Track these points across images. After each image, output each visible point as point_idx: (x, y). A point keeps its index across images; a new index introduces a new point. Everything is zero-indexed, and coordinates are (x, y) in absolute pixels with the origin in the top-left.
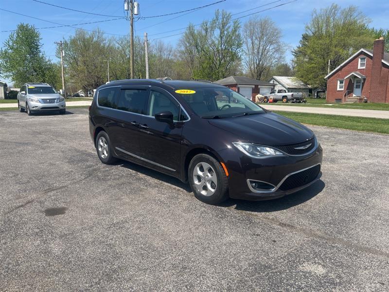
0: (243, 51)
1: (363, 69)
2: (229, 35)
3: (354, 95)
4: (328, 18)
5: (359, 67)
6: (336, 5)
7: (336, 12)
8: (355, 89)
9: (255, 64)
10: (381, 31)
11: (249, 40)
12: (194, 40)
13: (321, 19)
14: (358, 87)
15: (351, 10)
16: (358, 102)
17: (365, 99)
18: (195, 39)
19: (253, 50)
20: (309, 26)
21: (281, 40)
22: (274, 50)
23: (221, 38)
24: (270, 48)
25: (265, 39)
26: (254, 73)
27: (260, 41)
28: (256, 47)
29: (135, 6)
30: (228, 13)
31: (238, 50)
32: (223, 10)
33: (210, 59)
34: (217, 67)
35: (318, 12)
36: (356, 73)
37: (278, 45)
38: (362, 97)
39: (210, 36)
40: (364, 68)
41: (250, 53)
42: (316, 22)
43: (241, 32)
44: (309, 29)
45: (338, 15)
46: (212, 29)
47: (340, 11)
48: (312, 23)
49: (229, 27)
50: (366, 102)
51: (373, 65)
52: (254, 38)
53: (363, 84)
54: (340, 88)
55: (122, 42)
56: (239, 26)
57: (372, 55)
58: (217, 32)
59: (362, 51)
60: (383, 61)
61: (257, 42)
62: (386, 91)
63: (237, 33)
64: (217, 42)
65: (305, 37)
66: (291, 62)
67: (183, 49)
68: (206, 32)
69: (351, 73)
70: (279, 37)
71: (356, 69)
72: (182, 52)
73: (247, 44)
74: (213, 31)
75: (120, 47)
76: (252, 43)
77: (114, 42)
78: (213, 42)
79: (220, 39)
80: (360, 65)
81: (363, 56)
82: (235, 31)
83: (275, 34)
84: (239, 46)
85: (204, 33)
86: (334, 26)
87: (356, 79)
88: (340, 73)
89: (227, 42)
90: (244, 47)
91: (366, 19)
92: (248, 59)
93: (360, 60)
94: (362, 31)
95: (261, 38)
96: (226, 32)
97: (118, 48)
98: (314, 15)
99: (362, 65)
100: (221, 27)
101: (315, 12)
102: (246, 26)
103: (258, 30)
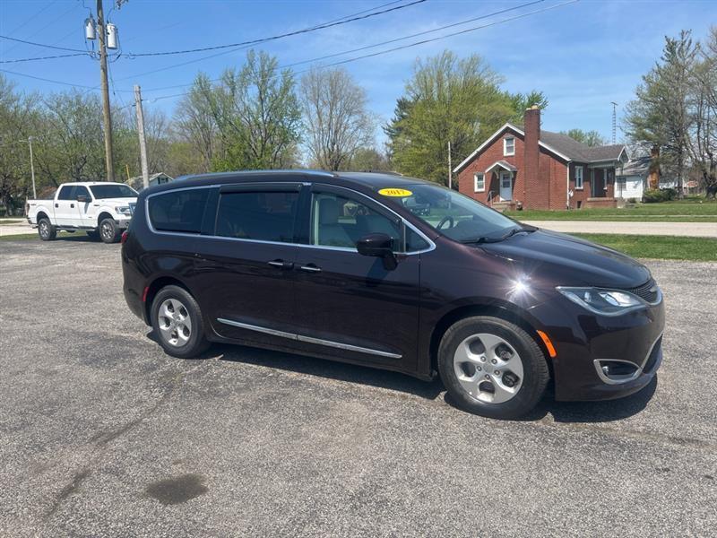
0: (302, 125)
1: (512, 156)
2: (277, 97)
3: (501, 199)
4: (440, 74)
5: (505, 154)
6: (451, 52)
7: (451, 63)
8: (502, 189)
9: (326, 149)
10: (519, 97)
11: (313, 107)
12: (209, 102)
13: (429, 74)
14: (506, 185)
15: (474, 61)
16: (509, 210)
17: (519, 204)
18: (211, 102)
19: (321, 124)
20: (412, 84)
21: (368, 108)
22: (355, 125)
23: (262, 101)
24: (351, 121)
25: (339, 105)
26: (325, 166)
27: (331, 110)
28: (325, 118)
29: (109, 31)
30: (271, 56)
31: (294, 123)
32: (262, 52)
33: (243, 138)
34: (259, 154)
35: (424, 62)
36: (502, 163)
37: (362, 117)
38: (514, 202)
39: (241, 97)
40: (513, 154)
41: (316, 129)
42: (422, 79)
43: (296, 90)
44: (411, 90)
45: (455, 68)
46: (244, 84)
47: (456, 62)
48: (415, 80)
49: (275, 82)
50: (521, 209)
51: (526, 149)
52: (320, 103)
53: (514, 180)
54: (480, 187)
55: (59, 105)
56: (292, 81)
57: (523, 134)
58: (253, 91)
59: (508, 128)
60: (540, 143)
61: (326, 110)
62: (549, 190)
63: (290, 93)
64: (254, 108)
65: (403, 105)
66: (385, 146)
67: (187, 119)
68: (233, 89)
69: (494, 162)
70: (363, 102)
71: (501, 157)
72: (187, 126)
73: (308, 113)
74: (246, 87)
75: (56, 114)
76: (319, 113)
77: (41, 103)
78: (247, 109)
79: (259, 103)
80: (507, 149)
81: (510, 136)
82: (286, 89)
83: (356, 96)
84: (295, 116)
85: (228, 91)
86: (451, 87)
87: (502, 173)
88: (476, 162)
89: (273, 109)
90: (305, 119)
91: (497, 77)
92: (312, 140)
93: (505, 141)
94: (491, 96)
95: (333, 105)
96: (269, 91)
97: (52, 116)
98: (419, 68)
99: (509, 149)
100: (261, 83)
101: (419, 62)
102: (304, 80)
103: (325, 89)
